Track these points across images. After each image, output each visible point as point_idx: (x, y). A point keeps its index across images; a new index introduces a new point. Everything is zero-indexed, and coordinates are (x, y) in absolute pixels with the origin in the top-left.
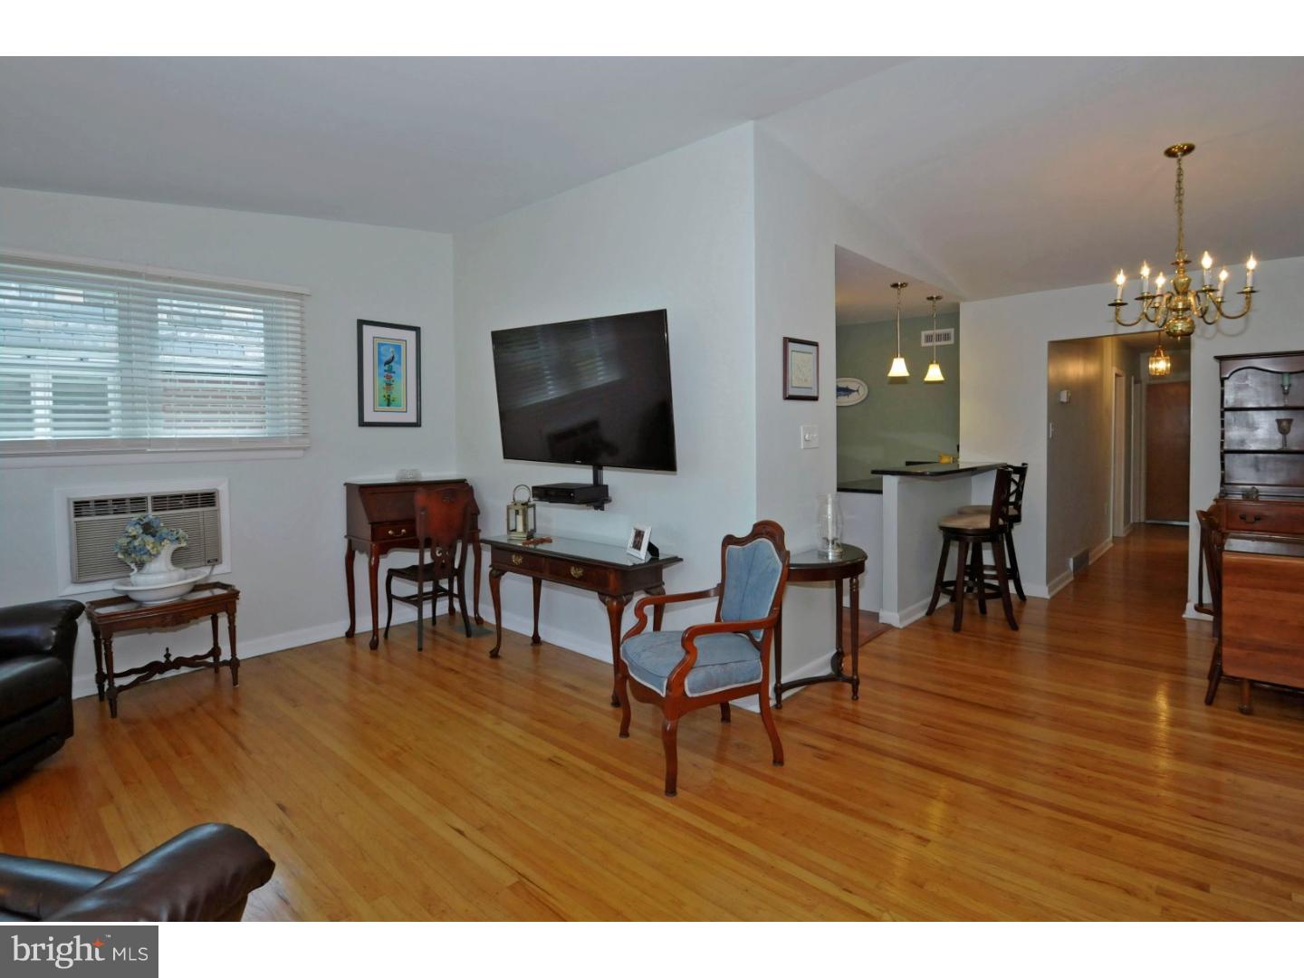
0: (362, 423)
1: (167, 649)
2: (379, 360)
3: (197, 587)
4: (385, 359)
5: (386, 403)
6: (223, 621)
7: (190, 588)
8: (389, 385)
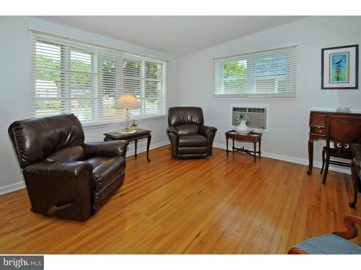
0: (323, 88)
1: (243, 146)
2: (333, 63)
3: (251, 133)
4: (337, 62)
5: (337, 79)
6: (257, 144)
7: (249, 132)
8: (338, 72)
